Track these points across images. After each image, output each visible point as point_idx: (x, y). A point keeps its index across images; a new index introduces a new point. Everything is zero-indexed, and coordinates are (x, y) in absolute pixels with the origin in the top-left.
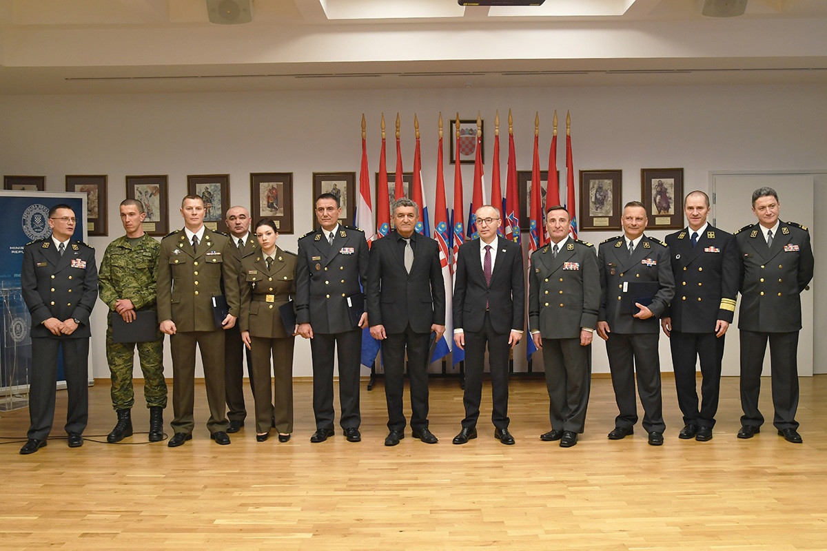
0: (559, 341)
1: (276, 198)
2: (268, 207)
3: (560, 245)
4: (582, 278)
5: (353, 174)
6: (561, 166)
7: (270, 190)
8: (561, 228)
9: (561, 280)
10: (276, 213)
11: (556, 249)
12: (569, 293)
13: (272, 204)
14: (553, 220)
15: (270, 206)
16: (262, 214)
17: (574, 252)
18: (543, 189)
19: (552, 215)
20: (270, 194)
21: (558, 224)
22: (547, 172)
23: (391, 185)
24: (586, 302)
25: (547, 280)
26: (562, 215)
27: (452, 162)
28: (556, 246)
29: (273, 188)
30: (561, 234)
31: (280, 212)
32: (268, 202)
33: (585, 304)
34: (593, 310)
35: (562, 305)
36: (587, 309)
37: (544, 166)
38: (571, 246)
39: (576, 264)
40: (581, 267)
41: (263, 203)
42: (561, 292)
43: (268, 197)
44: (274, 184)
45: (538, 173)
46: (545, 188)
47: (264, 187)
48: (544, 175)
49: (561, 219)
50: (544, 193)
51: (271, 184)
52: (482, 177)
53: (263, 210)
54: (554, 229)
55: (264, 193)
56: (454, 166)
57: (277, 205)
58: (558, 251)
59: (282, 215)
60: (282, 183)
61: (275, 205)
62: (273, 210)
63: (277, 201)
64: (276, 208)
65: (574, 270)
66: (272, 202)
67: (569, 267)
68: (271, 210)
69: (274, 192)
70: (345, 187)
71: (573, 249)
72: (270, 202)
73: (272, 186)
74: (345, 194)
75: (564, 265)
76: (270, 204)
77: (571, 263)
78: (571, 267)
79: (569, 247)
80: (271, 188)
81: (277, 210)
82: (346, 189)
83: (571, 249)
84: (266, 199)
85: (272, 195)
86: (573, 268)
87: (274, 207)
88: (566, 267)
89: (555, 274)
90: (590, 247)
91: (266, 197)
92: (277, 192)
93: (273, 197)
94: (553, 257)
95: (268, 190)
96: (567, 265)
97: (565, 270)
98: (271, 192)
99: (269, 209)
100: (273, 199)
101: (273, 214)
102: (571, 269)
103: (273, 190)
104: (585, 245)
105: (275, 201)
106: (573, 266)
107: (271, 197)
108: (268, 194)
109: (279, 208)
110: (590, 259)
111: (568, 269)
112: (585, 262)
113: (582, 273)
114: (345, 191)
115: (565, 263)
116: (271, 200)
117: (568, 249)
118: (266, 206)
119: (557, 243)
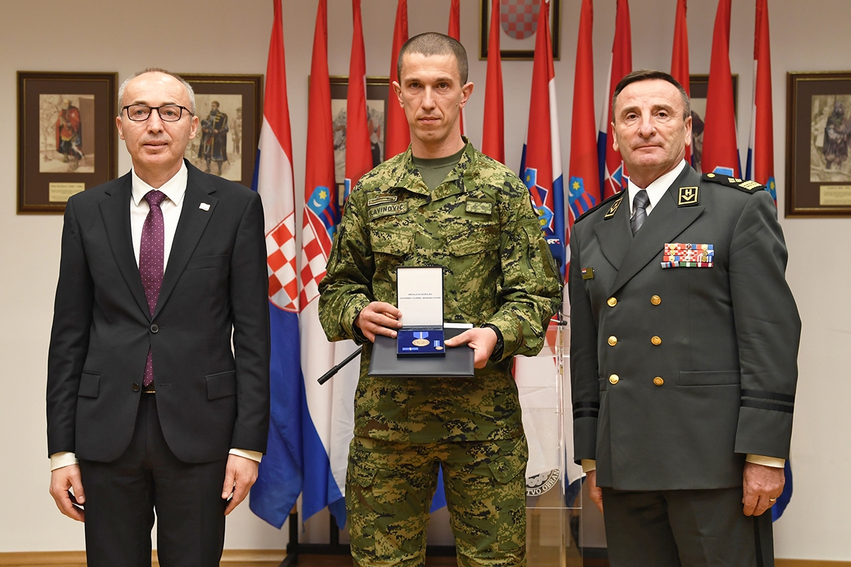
1: (78, 130)
2: (60, 150)
3: (657, 191)
4: (729, 292)
5: (257, 79)
6: (742, 65)
7: (64, 113)
8: (657, 139)
9: (656, 299)
10: (77, 166)
12: (685, 341)
13: (68, 144)
14: (634, 113)
15: (64, 148)
16: (45, 167)
17: (699, 209)
19: (629, 97)
20: (63, 122)
21: (648, 124)
22: (703, 79)
24: (750, 370)
25: (612, 302)
26: (662, 95)
27: (484, 54)
28: (642, 194)
29: (71, 108)
30: (657, 156)
31: (88, 164)
32: (59, 141)
33: (744, 378)
34: (774, 395)
35: (658, 380)
36: (754, 393)
37: (699, 64)
38: (689, 194)
39: (704, 247)
40: (723, 260)
41: (47, 140)
42: (656, 340)
43: (60, 129)
44: (75, 99)
46: (702, 117)
47: (50, 105)
48: (699, 85)
49: (659, 108)
51: (67, 98)
52: (552, 83)
53: (46, 158)
54: (638, 141)
55: (49, 119)
56: (485, 64)
57: (79, 146)
58: (649, 211)
59: (91, 170)
60: (92, 97)
61: (74, 147)
62: (70, 157)
63: (80, 137)
64: (78, 154)
65: (697, 267)
66: (68, 140)
67: (681, 258)
68: (67, 158)
69: (73, 115)
70: (238, 110)
71: (696, 201)
72: (64, 139)
73: (70, 103)
74: (239, 126)
75: (666, 251)
76: (63, 144)
77: (687, 245)
78: (687, 257)
79: (684, 196)
80: (66, 107)
81: (79, 157)
82: (240, 114)
83: (690, 201)
84: (54, 133)
85: (69, 124)
86: (694, 260)
87: (73, 150)
88: (672, 258)
89: (638, 283)
90: (752, 194)
91: (55, 127)
92: (79, 117)
93: (70, 128)
94: (633, 230)
95: (58, 111)
96: (673, 252)
97: (669, 266)
98: (67, 117)
99: (61, 156)
100: (70, 132)
101: (71, 167)
102: (688, 265)
103: (71, 113)
104: (735, 186)
105: (75, 138)
106: (696, 253)
107: (67, 129)
108: (59, 120)
109: (83, 155)
110: (753, 229)
111: (676, 264)
112: (736, 240)
113: (728, 278)
114: (238, 119)
115: (669, 245)
116: (67, 136)
117: (680, 203)
118: (55, 148)
119: (644, 185)
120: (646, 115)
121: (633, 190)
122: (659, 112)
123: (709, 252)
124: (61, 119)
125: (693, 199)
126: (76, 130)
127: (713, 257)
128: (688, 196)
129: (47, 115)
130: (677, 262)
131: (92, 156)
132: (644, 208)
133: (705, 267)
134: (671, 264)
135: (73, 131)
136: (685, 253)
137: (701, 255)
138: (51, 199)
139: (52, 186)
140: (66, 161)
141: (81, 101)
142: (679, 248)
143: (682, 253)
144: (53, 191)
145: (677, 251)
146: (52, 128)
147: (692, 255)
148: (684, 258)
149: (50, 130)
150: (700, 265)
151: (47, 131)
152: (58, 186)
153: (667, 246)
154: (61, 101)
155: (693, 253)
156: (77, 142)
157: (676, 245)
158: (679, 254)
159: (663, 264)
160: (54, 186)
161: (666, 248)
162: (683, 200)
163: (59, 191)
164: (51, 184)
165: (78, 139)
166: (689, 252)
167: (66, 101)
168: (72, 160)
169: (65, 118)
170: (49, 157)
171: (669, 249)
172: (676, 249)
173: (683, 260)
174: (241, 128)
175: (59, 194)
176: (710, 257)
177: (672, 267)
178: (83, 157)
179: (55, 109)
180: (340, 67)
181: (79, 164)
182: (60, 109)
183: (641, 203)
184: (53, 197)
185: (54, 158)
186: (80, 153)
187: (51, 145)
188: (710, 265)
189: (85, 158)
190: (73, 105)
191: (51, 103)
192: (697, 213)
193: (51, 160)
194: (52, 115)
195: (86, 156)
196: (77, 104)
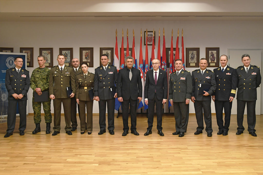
0: (179, 103)
1: (88, 56)
2: (85, 58)
3: (179, 72)
4: (186, 83)
5: (113, 48)
6: (180, 46)
9: (180, 83)
10: (88, 61)
12: (182, 87)
13: (87, 57)
14: (177, 64)
15: (86, 58)
17: (184, 74)
18: (174, 54)
19: (177, 62)
21: (179, 65)
22: (175, 48)
23: (125, 52)
25: (175, 83)
26: (180, 62)
28: (178, 72)
29: (87, 52)
30: (179, 68)
32: (85, 57)
33: (187, 91)
34: (190, 93)
35: (180, 91)
36: (188, 93)
37: (174, 46)
38: (183, 72)
39: (184, 78)
40: (186, 79)
42: (179, 87)
43: (85, 55)
44: (87, 51)
45: (173, 49)
47: (84, 52)
48: (175, 49)
50: (174, 55)
51: (86, 51)
52: (155, 50)
54: (178, 67)
56: (145, 46)
59: (90, 61)
60: (90, 51)
64: (88, 59)
65: (184, 80)
67: (182, 79)
70: (110, 53)
90: (189, 73)
92: (88, 54)
94: (177, 76)
112: (187, 77)
119: (178, 71)
120: (179, 64)
121: (177, 72)
122: (180, 64)
140: (86, 60)
180: (125, 47)
193: (84, 60)
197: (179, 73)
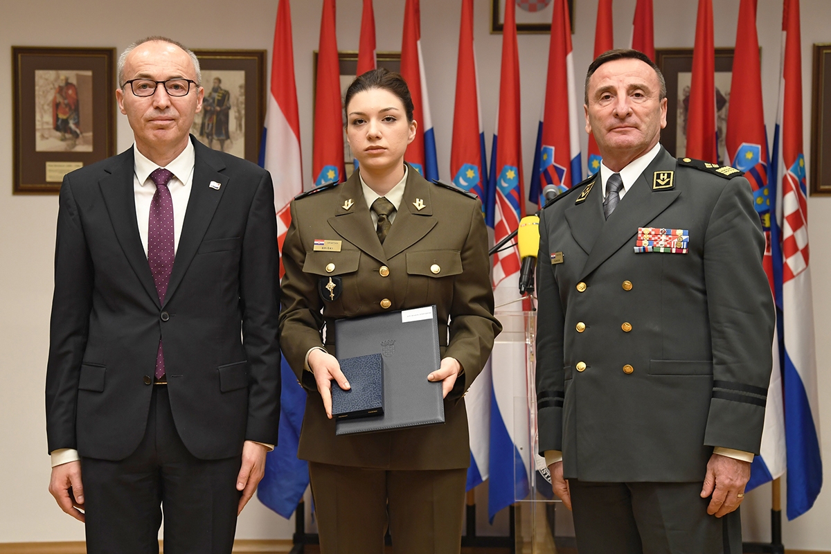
0: (627, 490)
1: (75, 108)
2: (57, 128)
3: (630, 175)
4: (703, 279)
5: (261, 55)
7: (61, 90)
8: (633, 119)
9: (628, 285)
10: (74, 145)
11: (614, 188)
12: (657, 329)
13: (66, 122)
14: (608, 93)
15: (61, 126)
16: (41, 145)
17: (675, 193)
19: (604, 77)
20: (59, 99)
21: (623, 103)
24: (722, 362)
25: (581, 287)
26: (638, 75)
27: (496, 27)
28: (615, 178)
29: (68, 84)
30: (633, 137)
31: (86, 142)
32: (56, 118)
33: (718, 369)
34: (747, 388)
35: (628, 369)
36: (727, 385)
38: (664, 179)
39: (679, 232)
40: (698, 246)
41: (44, 118)
42: (627, 327)
43: (56, 106)
44: (71, 75)
47: (46, 82)
49: (635, 87)
51: (64, 74)
52: (570, 57)
53: (43, 137)
54: (613, 121)
55: (45, 97)
56: (499, 38)
57: (77, 124)
58: (622, 194)
59: (89, 149)
60: (89, 73)
61: (72, 125)
62: (68, 136)
63: (78, 115)
64: (76, 132)
65: (671, 253)
66: (65, 117)
67: (655, 243)
68: (64, 136)
69: (70, 92)
70: (241, 87)
71: (671, 185)
72: (61, 116)
73: (67, 79)
74: (242, 103)
75: (640, 235)
76: (59, 122)
77: (661, 230)
78: (661, 243)
79: (659, 181)
80: (62, 84)
81: (76, 136)
82: (243, 91)
83: (665, 185)
84: (51, 110)
85: (66, 101)
86: (668, 246)
87: (70, 129)
88: (645, 243)
89: (609, 268)
90: (730, 179)
91: (51, 105)
92: (77, 94)
93: (67, 105)
94: (605, 213)
95: (54, 88)
96: (647, 237)
97: (642, 251)
98: (64, 94)
99: (58, 134)
100: (67, 110)
101: (68, 145)
102: (662, 250)
103: (68, 89)
104: (712, 171)
105: (72, 116)
106: (670, 238)
107: (64, 106)
108: (55, 98)
109: (81, 133)
110: (729, 215)
111: (650, 248)
112: (711, 227)
113: (703, 264)
114: (241, 95)
115: (643, 229)
116: (64, 113)
117: (655, 188)
118: (51, 126)
119: (618, 167)
120: (622, 94)
121: (606, 173)
122: (635, 91)
123: (684, 237)
124: (58, 96)
125: (668, 183)
126: (73, 107)
127: (688, 244)
128: (663, 180)
129: (44, 92)
130: (651, 247)
131: (90, 135)
132: (617, 192)
133: (679, 253)
134: (644, 248)
135: (70, 109)
136: (659, 238)
137: (676, 240)
138: (48, 179)
139: (50, 166)
140: (63, 139)
141: (78, 77)
142: (653, 233)
143: (656, 238)
144: (50, 171)
145: (651, 236)
146: (48, 105)
147: (667, 241)
148: (658, 243)
149: (46, 107)
150: (674, 251)
151: (43, 108)
152: (56, 166)
153: (641, 230)
154: (58, 77)
155: (668, 239)
156: (75, 119)
157: (650, 230)
158: (653, 239)
159: (636, 249)
160: (52, 166)
161: (639, 232)
162: (658, 184)
163: (56, 171)
164: (48, 164)
165: (76, 117)
166: (664, 237)
167: (62, 77)
168: (69, 139)
169: (61, 95)
170: (46, 136)
171: (643, 234)
172: (650, 234)
173: (657, 246)
174: (243, 106)
175: (56, 174)
176: (685, 243)
177: (645, 252)
178: (81, 136)
179: (51, 86)
180: (349, 42)
181: (77, 142)
182: (57, 86)
183: (614, 187)
184: (50, 177)
185: (51, 136)
186: (78, 131)
187: (47, 123)
188: (684, 251)
189: (83, 137)
190: (70, 81)
191: (47, 80)
192: (673, 197)
193: (47, 138)
194: (48, 92)
195: (85, 134)
196: (73, 81)
197: (627, 186)
